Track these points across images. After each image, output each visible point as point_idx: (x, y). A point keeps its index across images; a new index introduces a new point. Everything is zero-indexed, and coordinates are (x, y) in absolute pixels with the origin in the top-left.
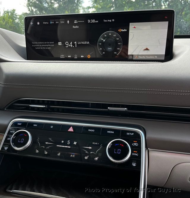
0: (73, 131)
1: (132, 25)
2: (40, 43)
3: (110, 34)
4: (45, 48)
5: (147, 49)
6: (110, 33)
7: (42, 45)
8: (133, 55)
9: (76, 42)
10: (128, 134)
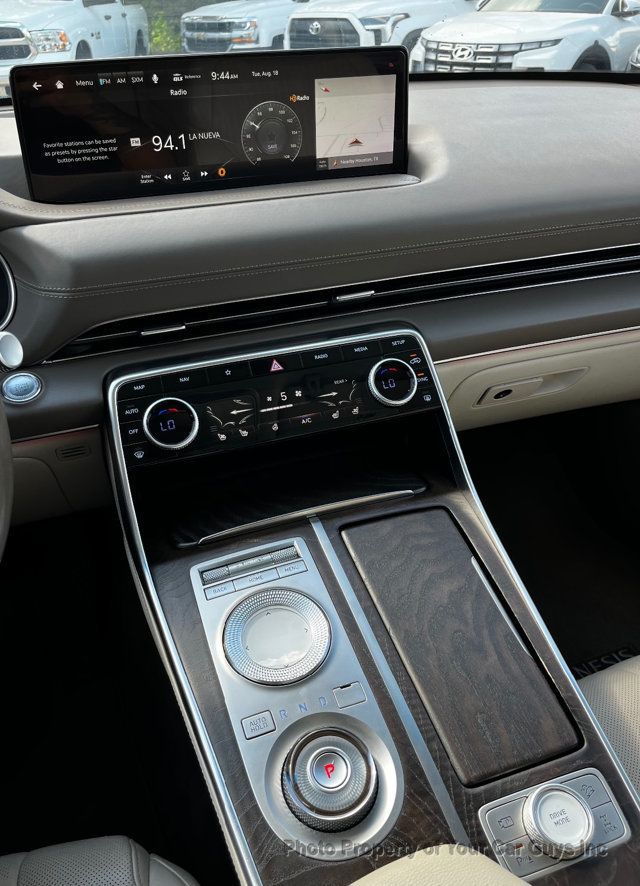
0: (281, 368)
1: (320, 85)
2: (71, 144)
3: (271, 109)
4: (89, 159)
5: (357, 142)
6: (270, 105)
7: (80, 152)
8: (326, 159)
9: (182, 136)
10: (395, 344)
